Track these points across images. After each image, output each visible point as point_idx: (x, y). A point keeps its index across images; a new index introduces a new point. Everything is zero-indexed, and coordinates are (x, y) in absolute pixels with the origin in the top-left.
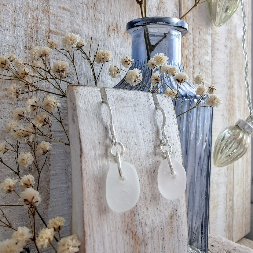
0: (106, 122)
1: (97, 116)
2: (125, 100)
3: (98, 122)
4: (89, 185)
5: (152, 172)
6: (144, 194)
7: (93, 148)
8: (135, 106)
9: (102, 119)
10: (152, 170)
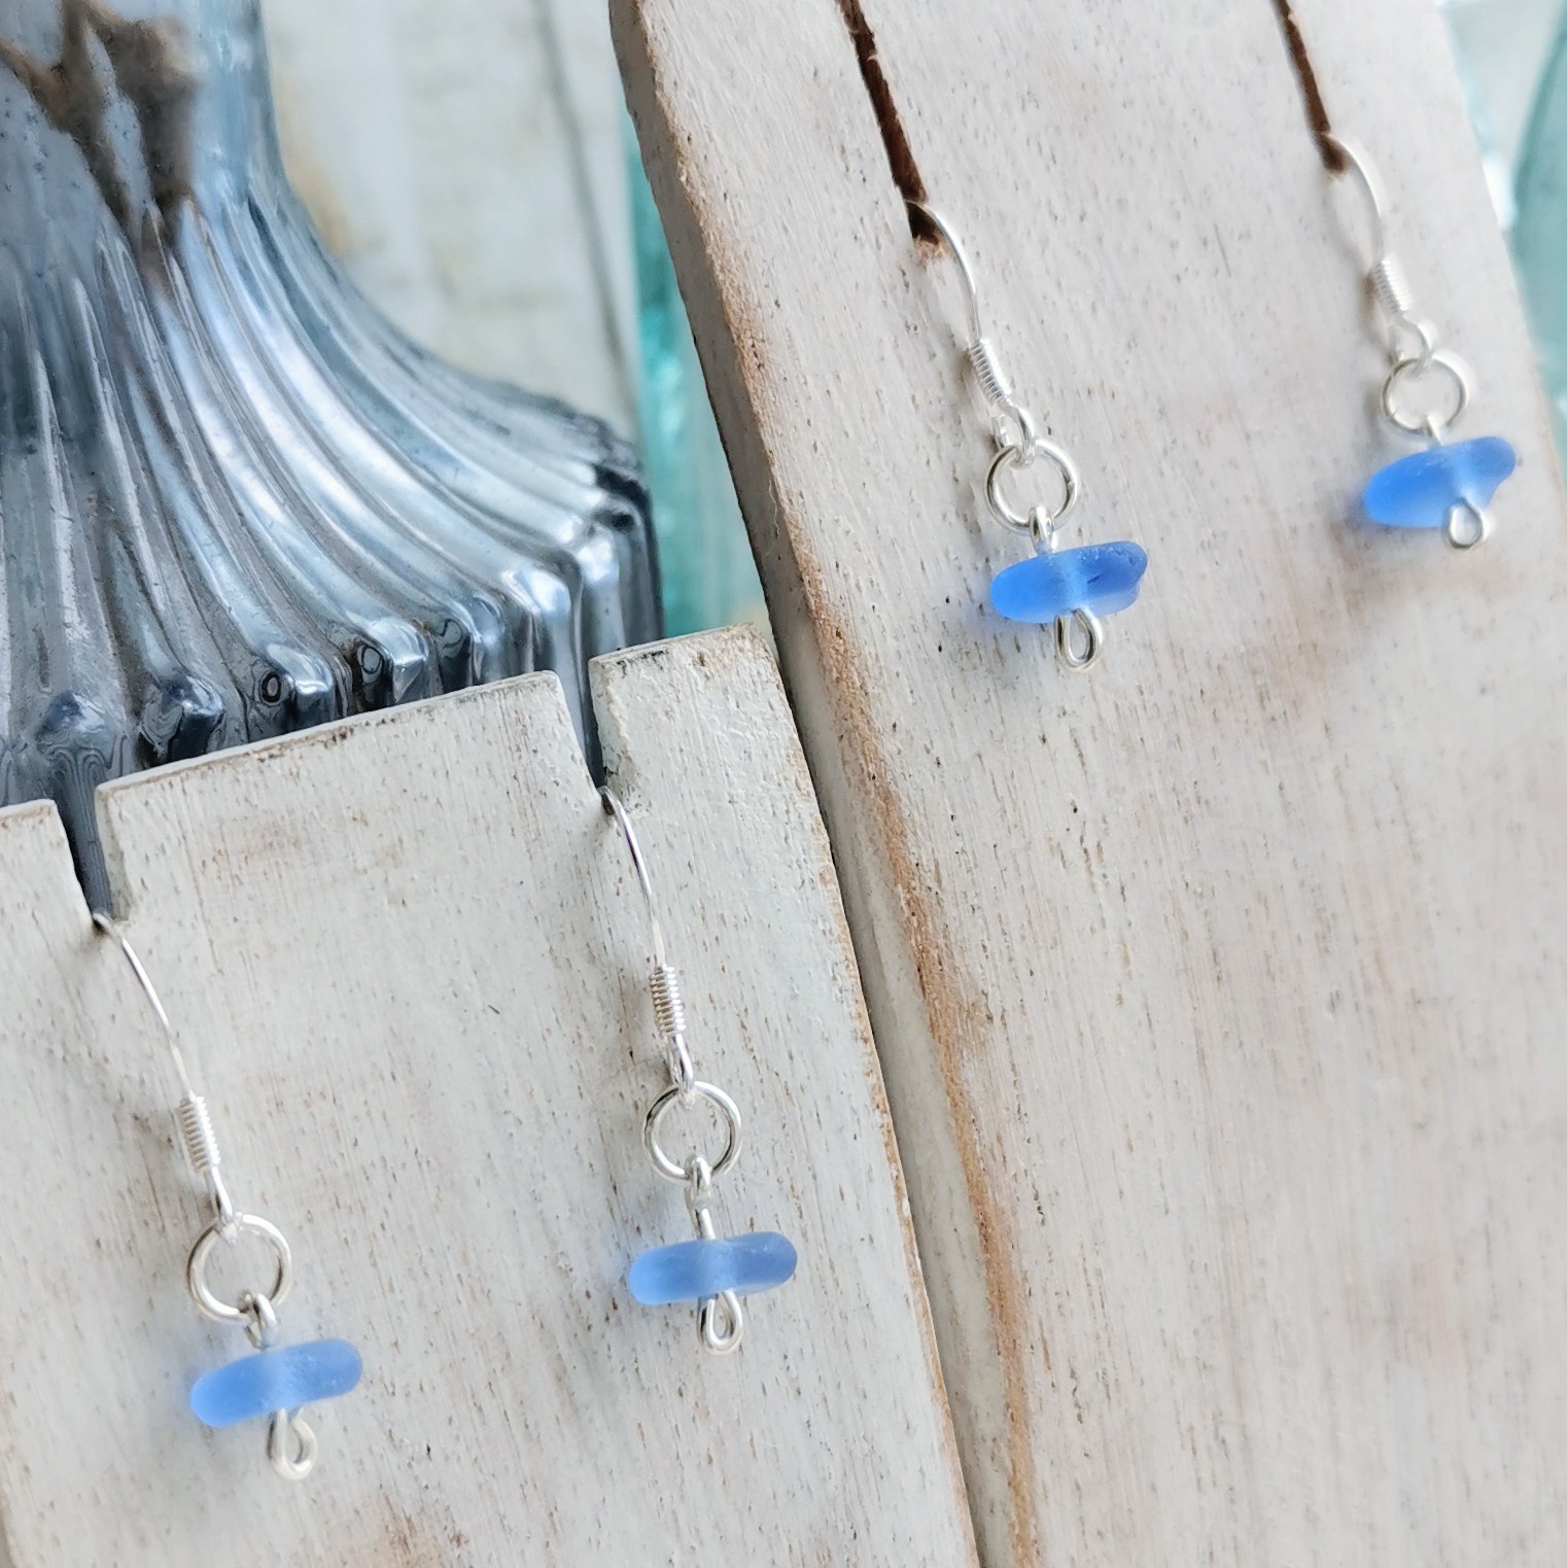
0: (135, 1075)
1: (59, 1053)
2: (296, 844)
3: (65, 1099)
4: (56, 1540)
5: (596, 1320)
6: (529, 1489)
7: (56, 1293)
8: (393, 855)
9: (101, 1064)
10: (587, 1306)
